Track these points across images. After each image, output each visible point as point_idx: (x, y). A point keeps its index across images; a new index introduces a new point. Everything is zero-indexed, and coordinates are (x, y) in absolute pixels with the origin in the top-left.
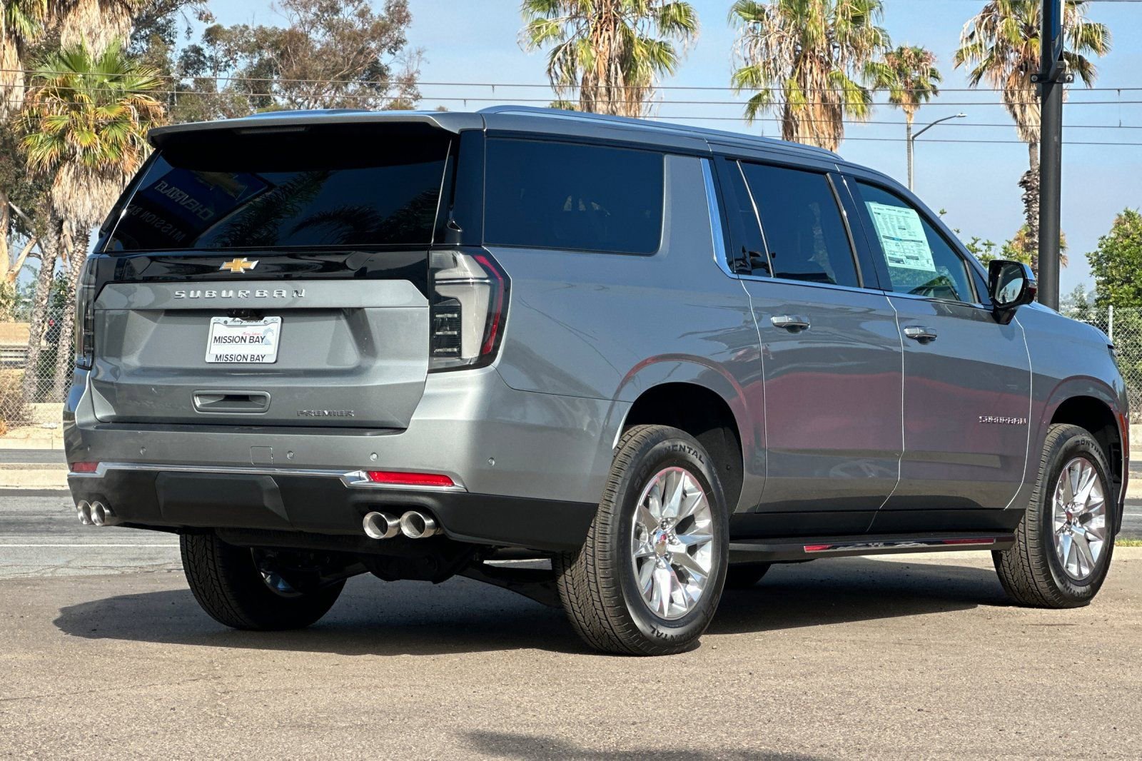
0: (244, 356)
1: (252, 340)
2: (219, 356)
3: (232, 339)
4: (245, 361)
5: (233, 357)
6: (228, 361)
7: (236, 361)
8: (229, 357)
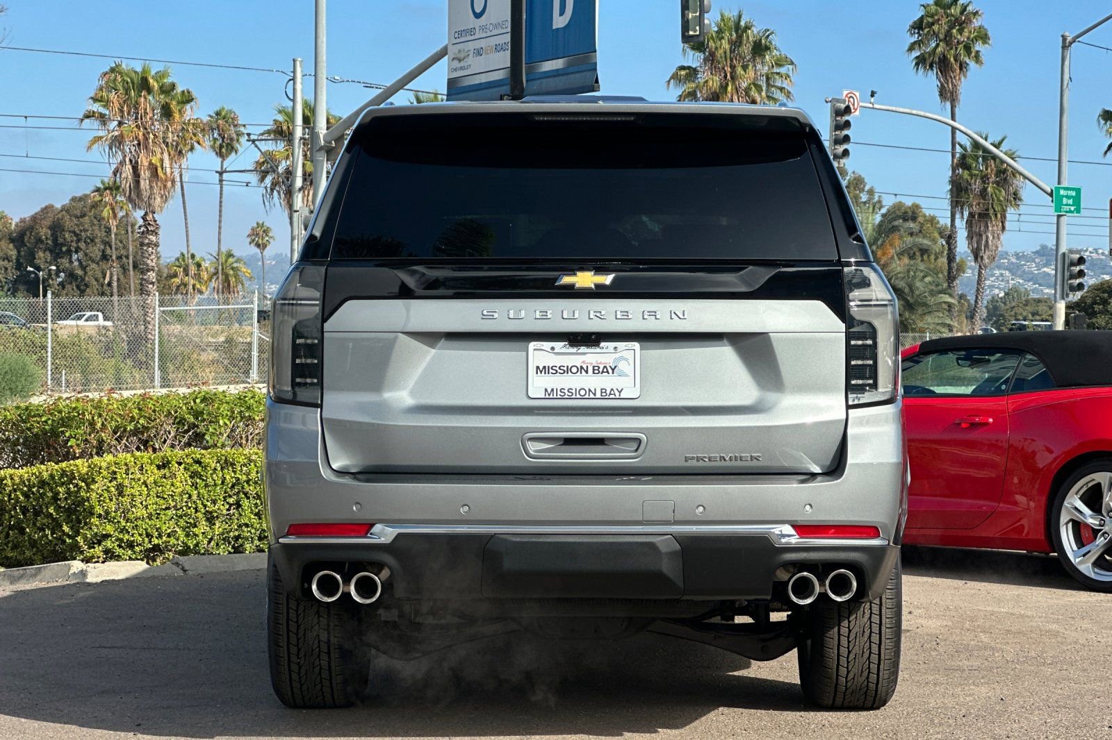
0: (590, 390)
1: (596, 370)
2: (549, 391)
3: (565, 369)
4: (592, 396)
5: (574, 391)
6: (566, 396)
7: (578, 396)
8: (566, 391)
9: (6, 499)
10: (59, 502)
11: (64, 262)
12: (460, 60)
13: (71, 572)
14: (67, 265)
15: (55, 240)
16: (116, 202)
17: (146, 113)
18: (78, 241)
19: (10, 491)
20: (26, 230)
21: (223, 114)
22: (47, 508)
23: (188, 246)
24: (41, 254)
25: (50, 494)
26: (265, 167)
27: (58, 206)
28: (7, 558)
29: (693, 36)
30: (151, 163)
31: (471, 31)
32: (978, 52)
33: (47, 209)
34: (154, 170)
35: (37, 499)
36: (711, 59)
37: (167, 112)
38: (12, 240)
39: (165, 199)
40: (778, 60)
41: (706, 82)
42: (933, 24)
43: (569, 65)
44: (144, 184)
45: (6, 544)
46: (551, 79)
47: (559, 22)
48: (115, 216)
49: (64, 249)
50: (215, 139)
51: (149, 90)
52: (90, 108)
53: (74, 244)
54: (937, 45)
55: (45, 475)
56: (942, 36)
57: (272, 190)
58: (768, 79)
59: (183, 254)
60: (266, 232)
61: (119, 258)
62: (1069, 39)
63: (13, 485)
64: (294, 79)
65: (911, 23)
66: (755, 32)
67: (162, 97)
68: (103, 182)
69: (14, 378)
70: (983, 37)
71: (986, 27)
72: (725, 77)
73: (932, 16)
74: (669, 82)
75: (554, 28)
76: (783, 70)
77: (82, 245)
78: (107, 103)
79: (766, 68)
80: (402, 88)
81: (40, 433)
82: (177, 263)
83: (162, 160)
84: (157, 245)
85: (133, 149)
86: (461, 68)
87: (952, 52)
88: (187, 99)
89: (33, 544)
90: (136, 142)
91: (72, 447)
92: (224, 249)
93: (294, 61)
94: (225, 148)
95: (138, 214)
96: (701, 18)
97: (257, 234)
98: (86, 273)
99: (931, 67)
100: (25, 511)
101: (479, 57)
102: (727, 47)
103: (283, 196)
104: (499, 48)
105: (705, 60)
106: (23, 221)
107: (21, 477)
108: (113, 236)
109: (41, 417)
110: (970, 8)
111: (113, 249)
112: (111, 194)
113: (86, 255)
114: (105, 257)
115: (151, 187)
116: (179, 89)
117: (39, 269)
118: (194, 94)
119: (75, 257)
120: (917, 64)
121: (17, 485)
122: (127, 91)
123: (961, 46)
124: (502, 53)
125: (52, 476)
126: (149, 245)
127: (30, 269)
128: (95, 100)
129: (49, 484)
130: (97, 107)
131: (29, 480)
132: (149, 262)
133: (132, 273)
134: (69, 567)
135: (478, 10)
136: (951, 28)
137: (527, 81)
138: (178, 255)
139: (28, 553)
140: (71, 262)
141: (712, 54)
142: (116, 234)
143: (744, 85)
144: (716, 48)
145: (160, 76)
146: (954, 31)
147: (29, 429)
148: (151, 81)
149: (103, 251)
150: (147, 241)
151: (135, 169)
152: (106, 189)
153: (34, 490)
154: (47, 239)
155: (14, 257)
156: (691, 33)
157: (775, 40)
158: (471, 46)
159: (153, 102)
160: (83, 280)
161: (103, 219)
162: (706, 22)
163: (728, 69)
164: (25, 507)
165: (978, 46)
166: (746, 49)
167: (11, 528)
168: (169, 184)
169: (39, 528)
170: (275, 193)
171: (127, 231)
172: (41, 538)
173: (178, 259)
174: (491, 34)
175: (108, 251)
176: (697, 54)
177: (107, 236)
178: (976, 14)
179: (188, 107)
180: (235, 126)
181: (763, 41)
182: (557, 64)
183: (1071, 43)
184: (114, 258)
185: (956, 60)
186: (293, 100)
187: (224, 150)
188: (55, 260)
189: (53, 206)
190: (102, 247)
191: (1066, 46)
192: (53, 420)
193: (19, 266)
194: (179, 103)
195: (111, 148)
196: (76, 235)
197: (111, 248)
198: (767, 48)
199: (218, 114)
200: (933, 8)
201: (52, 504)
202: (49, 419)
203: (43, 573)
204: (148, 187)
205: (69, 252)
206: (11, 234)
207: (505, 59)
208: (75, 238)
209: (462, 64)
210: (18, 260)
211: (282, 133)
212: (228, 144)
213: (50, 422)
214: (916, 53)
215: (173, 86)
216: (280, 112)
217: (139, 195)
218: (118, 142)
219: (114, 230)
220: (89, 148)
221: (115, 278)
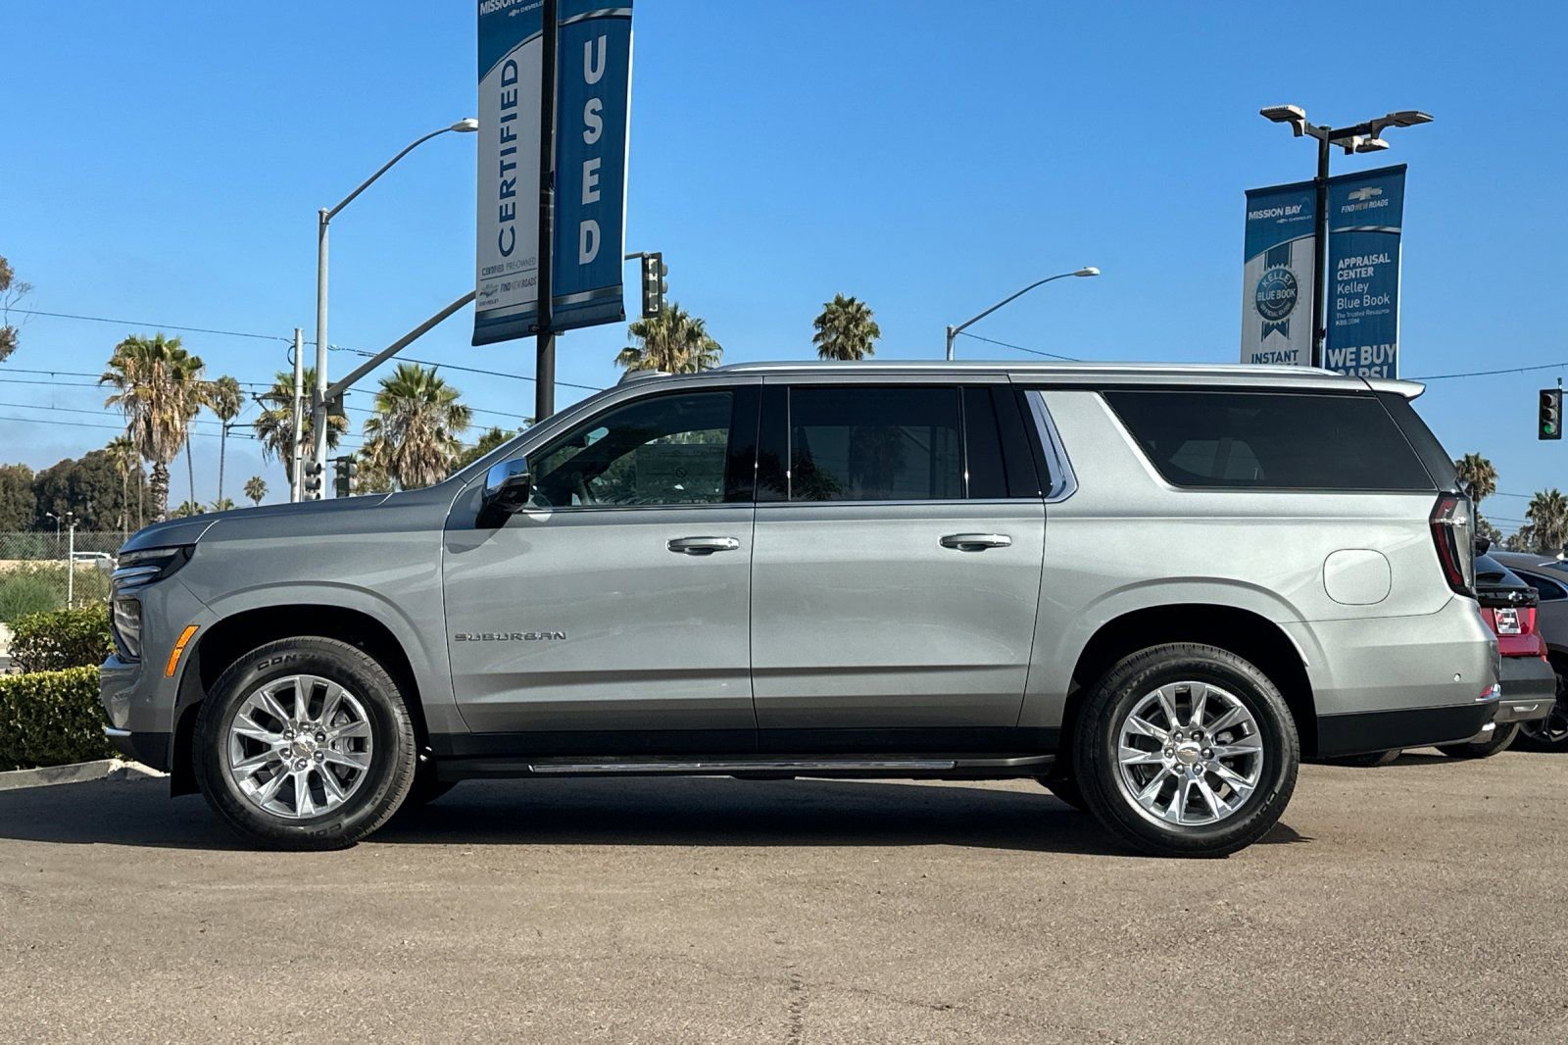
9: (44, 700)
10: (98, 703)
11: (80, 509)
12: (488, 295)
13: (111, 769)
14: (82, 512)
15: (72, 489)
16: (129, 456)
17: (159, 376)
18: (93, 491)
19: (50, 693)
20: (47, 480)
21: (226, 381)
22: (87, 708)
23: (192, 496)
24: (59, 502)
25: (89, 695)
26: (266, 425)
27: (75, 460)
28: (44, 757)
29: (652, 312)
30: (162, 420)
31: (500, 268)
32: (870, 344)
33: (65, 463)
34: (165, 425)
35: (75, 700)
36: (652, 342)
37: (177, 375)
38: (33, 489)
39: (175, 451)
40: (708, 344)
41: (648, 361)
42: (834, 319)
43: (595, 297)
44: (156, 437)
45: (44, 744)
46: (578, 311)
47: (586, 258)
48: (127, 468)
49: (80, 497)
50: (218, 404)
51: (163, 356)
52: (108, 371)
53: (89, 494)
54: (838, 337)
55: (85, 676)
56: (841, 330)
57: (272, 445)
58: (699, 360)
59: (187, 503)
60: (261, 485)
61: (130, 505)
62: (953, 331)
63: (52, 686)
64: (295, 346)
65: (816, 318)
66: (689, 321)
67: (174, 362)
68: (117, 439)
69: (38, 604)
70: (875, 332)
71: (877, 323)
72: (664, 358)
73: (833, 313)
74: (616, 361)
75: (581, 263)
76: (712, 354)
77: (96, 494)
78: (124, 367)
79: (698, 352)
80: (390, 356)
81: (78, 637)
82: (182, 511)
83: (173, 418)
84: (166, 491)
85: (147, 408)
86: (489, 302)
87: (850, 343)
88: (197, 364)
89: (72, 743)
90: (149, 402)
91: (110, 650)
92: (224, 499)
93: (296, 330)
94: (227, 410)
95: (148, 468)
96: (660, 297)
97: (254, 487)
98: (99, 518)
99: (833, 355)
100: (63, 711)
101: (507, 292)
102: (666, 333)
103: (281, 451)
104: (526, 283)
105: (647, 343)
106: (43, 472)
107: (60, 679)
108: (125, 486)
109: (80, 621)
110: (864, 308)
111: (125, 498)
112: (124, 449)
113: (100, 502)
114: (116, 505)
115: (163, 441)
116: (190, 356)
117: (57, 515)
118: (203, 361)
119: (89, 504)
120: (821, 353)
121: (56, 686)
122: (142, 358)
123: (856, 339)
124: (529, 288)
125: (91, 677)
126: (159, 492)
127: (49, 514)
128: (113, 364)
129: (88, 685)
130: (114, 371)
131: (68, 681)
132: (159, 506)
133: (141, 518)
134: (109, 765)
135: (506, 249)
136: (849, 323)
137: (554, 313)
138: (183, 503)
139: (65, 752)
140: (86, 509)
141: (653, 339)
142: (127, 485)
143: (679, 365)
144: (656, 334)
145: (172, 344)
146: (852, 326)
147: (67, 634)
148: (164, 349)
149: (115, 500)
150: (157, 488)
151: (148, 423)
152: (119, 445)
153: (74, 691)
154: (65, 488)
155: (34, 505)
156: (651, 310)
157: (706, 328)
158: (499, 282)
159: (165, 367)
160: (96, 524)
161: (117, 471)
162: (664, 300)
163: (666, 351)
164: (63, 707)
165: (870, 339)
166: (681, 335)
167: (49, 727)
168: (179, 438)
169: (77, 728)
170: (274, 448)
171: (138, 482)
172: (79, 738)
173: (182, 507)
174: (519, 270)
175: (120, 500)
176: (641, 338)
177: (118, 487)
178: (868, 312)
179: (197, 372)
180: (236, 393)
181: (696, 329)
182: (584, 297)
183: (955, 334)
184: (126, 504)
185: (853, 350)
186: (295, 365)
187: (226, 413)
188: (72, 507)
189: (70, 460)
190: (114, 496)
191: (950, 337)
192: (92, 626)
193: (39, 512)
194: (189, 368)
195: (126, 407)
196: (91, 485)
197: (123, 497)
198: (699, 335)
199: (221, 381)
200: (834, 307)
201: (91, 705)
202: (88, 624)
203: (82, 770)
204: (160, 441)
205: (84, 500)
206: (32, 483)
207: (533, 293)
208: (90, 488)
209: (490, 298)
210: (38, 507)
211: (282, 396)
212: (229, 408)
213: (88, 627)
214: (820, 343)
215: (184, 353)
216: (279, 378)
217: (151, 447)
218: (132, 401)
219: (126, 479)
220: (107, 406)
221: (126, 523)
